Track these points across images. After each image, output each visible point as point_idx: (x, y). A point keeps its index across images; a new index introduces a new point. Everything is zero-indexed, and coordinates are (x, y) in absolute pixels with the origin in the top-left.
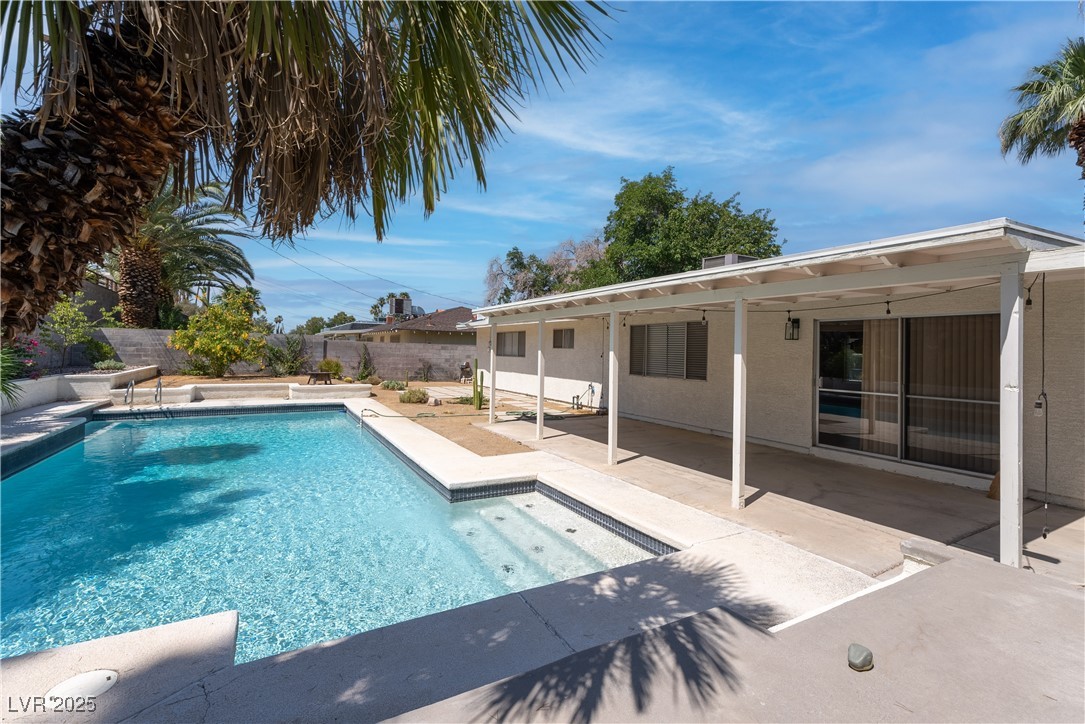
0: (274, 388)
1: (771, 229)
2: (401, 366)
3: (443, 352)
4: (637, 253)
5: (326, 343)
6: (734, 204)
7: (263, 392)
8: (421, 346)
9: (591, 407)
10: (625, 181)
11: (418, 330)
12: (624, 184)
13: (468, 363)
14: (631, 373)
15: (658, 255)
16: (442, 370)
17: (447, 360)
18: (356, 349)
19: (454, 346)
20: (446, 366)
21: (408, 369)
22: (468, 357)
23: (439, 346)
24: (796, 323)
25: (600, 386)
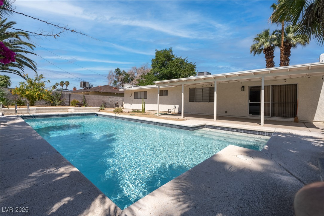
0: (63, 109)
1: (195, 67)
2: (96, 103)
3: (109, 99)
4: (163, 71)
5: (70, 94)
6: (186, 60)
7: (59, 110)
8: (102, 96)
9: (175, 112)
10: (157, 50)
11: (98, 92)
12: (157, 51)
13: (117, 102)
14: (190, 101)
15: (168, 72)
16: (109, 104)
17: (111, 101)
18: (81, 97)
19: (113, 97)
20: (110, 103)
21: (99, 104)
22: (117, 100)
23: (108, 97)
24: (243, 87)
25: (178, 106)
